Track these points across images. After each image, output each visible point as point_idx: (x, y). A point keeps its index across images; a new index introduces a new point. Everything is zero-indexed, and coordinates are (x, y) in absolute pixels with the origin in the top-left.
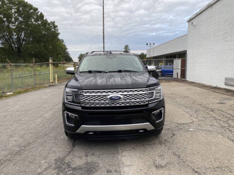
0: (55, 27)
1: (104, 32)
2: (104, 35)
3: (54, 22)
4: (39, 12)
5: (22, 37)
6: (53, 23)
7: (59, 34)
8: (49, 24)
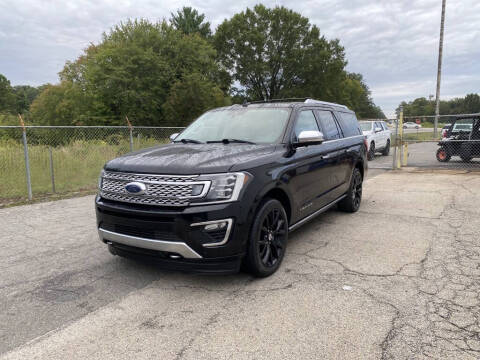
0: (339, 50)
1: (440, 50)
2: (440, 56)
3: (338, 41)
4: (310, 25)
5: (279, 76)
6: (335, 43)
7: (346, 63)
8: (328, 46)
